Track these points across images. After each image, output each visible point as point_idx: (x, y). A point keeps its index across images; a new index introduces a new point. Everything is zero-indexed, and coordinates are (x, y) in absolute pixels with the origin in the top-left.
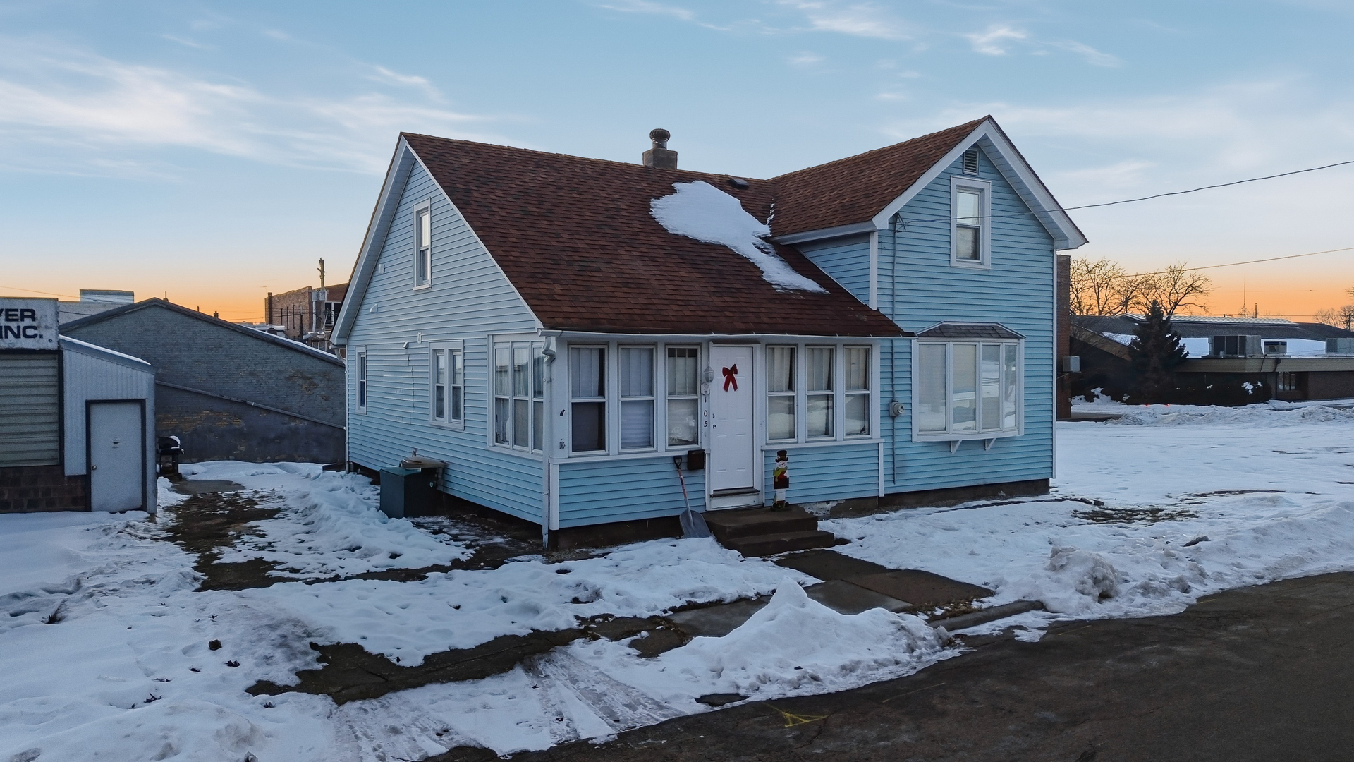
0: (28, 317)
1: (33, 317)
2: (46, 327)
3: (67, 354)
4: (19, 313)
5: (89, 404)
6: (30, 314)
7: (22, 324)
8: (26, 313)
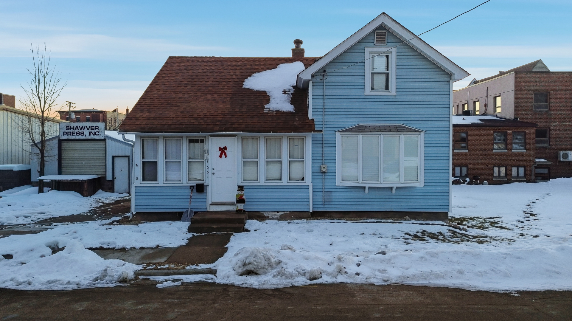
0: (97, 129)
1: (98, 129)
2: (102, 132)
3: (107, 140)
4: (94, 127)
5: (114, 157)
6: (97, 128)
7: (95, 131)
8: (96, 128)
